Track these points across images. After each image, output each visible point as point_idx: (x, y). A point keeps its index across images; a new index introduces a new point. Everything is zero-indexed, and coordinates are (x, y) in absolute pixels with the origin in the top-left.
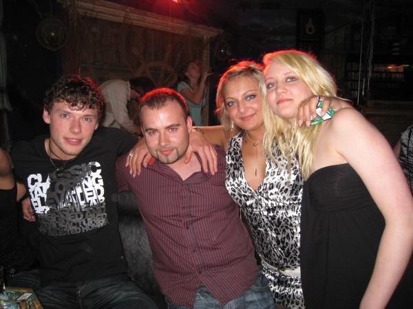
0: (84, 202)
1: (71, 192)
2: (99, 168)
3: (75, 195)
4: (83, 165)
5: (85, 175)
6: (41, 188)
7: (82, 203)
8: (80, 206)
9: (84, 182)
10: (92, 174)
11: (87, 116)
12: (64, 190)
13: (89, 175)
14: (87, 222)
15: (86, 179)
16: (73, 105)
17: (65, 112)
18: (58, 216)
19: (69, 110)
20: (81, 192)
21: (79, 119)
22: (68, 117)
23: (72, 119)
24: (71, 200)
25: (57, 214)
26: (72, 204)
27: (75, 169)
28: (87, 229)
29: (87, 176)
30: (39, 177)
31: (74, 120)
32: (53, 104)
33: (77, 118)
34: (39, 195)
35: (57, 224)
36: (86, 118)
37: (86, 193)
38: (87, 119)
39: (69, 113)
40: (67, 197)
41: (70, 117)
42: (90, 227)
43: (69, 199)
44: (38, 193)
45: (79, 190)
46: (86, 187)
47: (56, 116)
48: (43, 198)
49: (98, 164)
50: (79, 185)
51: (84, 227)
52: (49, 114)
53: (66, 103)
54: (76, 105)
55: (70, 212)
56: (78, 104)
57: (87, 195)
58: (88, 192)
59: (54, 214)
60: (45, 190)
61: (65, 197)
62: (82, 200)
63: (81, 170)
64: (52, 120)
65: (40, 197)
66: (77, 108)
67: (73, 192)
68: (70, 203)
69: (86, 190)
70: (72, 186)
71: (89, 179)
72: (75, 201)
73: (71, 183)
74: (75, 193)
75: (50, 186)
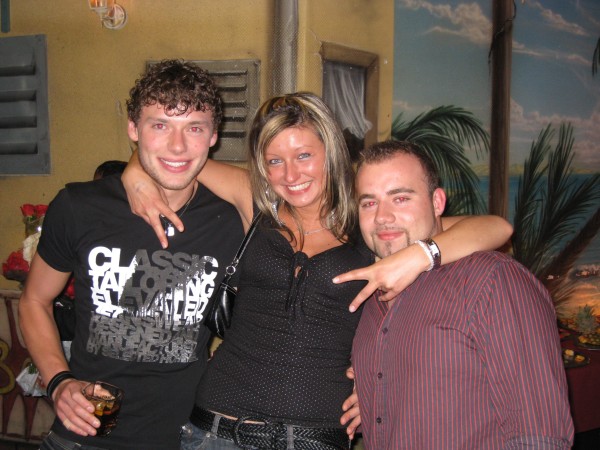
0: (180, 316)
1: (165, 295)
2: (215, 269)
3: (169, 302)
4: (195, 257)
5: (194, 273)
6: (117, 275)
7: (177, 317)
8: (173, 322)
9: (190, 284)
10: (204, 276)
11: (194, 123)
12: (155, 289)
13: (199, 276)
14: (170, 349)
15: (194, 281)
16: (170, 108)
17: (159, 120)
18: (132, 327)
19: (165, 117)
20: (182, 299)
21: (182, 130)
22: (164, 127)
23: (171, 130)
24: (161, 309)
25: (132, 323)
26: (161, 313)
27: (182, 260)
28: (168, 360)
29: (196, 277)
30: (115, 254)
31: (174, 132)
32: (140, 110)
33: (179, 128)
34: (109, 287)
35: (124, 341)
36: (194, 127)
37: (187, 303)
38: (194, 130)
39: (165, 121)
40: (156, 302)
41: (167, 128)
42: (173, 358)
43: (160, 305)
44: (109, 283)
45: (178, 296)
46: (191, 294)
47: (146, 128)
48: (116, 293)
49: (215, 263)
50: (180, 288)
51: (166, 355)
52: (136, 125)
53: (160, 106)
54: (175, 106)
55: (155, 326)
56: (179, 106)
57: (188, 306)
58: (191, 302)
59: (128, 323)
60: (123, 281)
61: (153, 300)
62: (179, 312)
63: (190, 263)
64: (140, 134)
65: (111, 290)
66: (177, 112)
67: (169, 296)
68: (159, 312)
69: (189, 298)
70: (169, 285)
71: (198, 282)
72: (167, 311)
73: (169, 281)
74: (171, 298)
75: (133, 275)
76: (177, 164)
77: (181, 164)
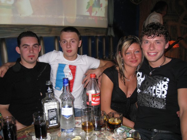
3: (152, 90)
4: (161, 77)
5: (160, 81)
6: (140, 80)
9: (158, 84)
10: (163, 82)
12: (148, 85)
13: (161, 82)
14: (153, 103)
15: (159, 83)
25: (142, 95)
28: (153, 106)
29: (160, 82)
30: (141, 74)
31: (151, 44)
42: (154, 106)
43: (149, 90)
45: (154, 88)
46: (158, 87)
48: (139, 85)
50: (155, 85)
58: (158, 90)
61: (147, 88)
62: (154, 93)
63: (159, 78)
67: (151, 88)
68: (149, 92)
69: (157, 89)
70: (152, 84)
71: (161, 84)
72: (151, 92)
73: (152, 83)
74: (152, 88)
75: (144, 80)
76: (152, 54)
77: (154, 54)
